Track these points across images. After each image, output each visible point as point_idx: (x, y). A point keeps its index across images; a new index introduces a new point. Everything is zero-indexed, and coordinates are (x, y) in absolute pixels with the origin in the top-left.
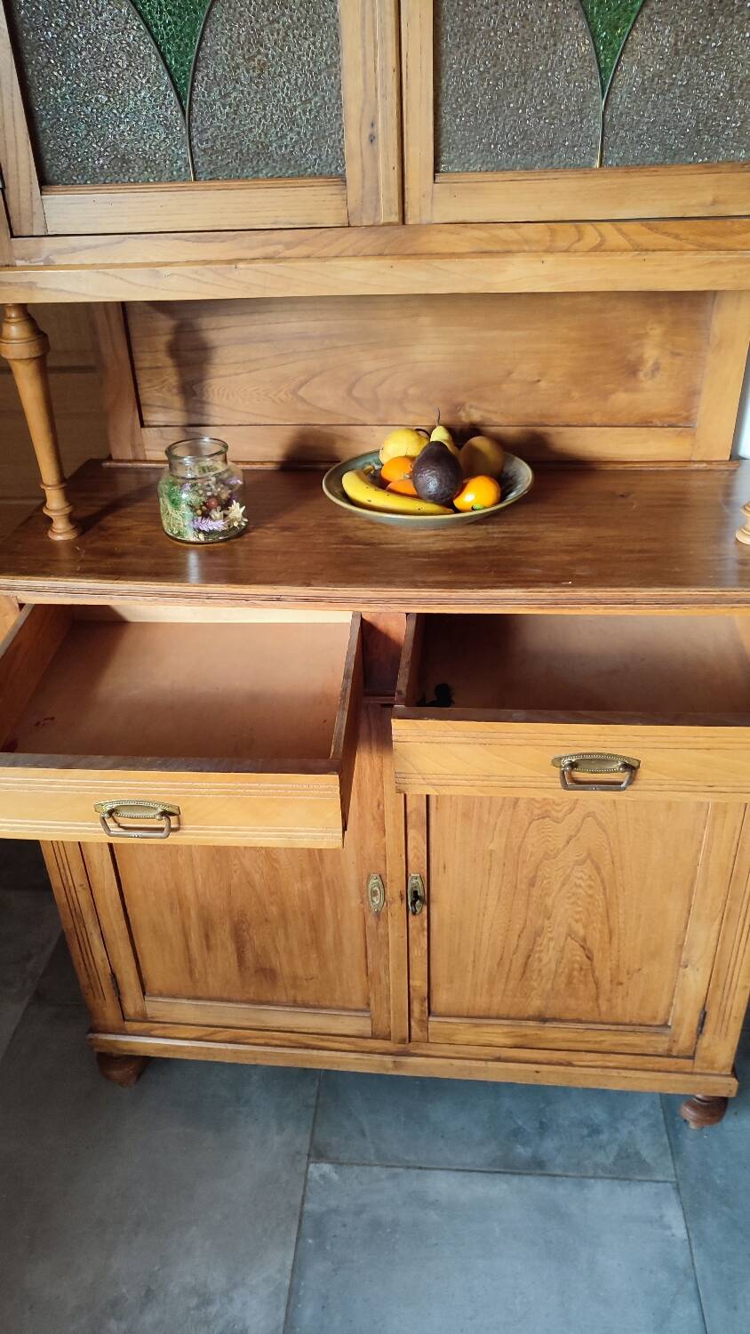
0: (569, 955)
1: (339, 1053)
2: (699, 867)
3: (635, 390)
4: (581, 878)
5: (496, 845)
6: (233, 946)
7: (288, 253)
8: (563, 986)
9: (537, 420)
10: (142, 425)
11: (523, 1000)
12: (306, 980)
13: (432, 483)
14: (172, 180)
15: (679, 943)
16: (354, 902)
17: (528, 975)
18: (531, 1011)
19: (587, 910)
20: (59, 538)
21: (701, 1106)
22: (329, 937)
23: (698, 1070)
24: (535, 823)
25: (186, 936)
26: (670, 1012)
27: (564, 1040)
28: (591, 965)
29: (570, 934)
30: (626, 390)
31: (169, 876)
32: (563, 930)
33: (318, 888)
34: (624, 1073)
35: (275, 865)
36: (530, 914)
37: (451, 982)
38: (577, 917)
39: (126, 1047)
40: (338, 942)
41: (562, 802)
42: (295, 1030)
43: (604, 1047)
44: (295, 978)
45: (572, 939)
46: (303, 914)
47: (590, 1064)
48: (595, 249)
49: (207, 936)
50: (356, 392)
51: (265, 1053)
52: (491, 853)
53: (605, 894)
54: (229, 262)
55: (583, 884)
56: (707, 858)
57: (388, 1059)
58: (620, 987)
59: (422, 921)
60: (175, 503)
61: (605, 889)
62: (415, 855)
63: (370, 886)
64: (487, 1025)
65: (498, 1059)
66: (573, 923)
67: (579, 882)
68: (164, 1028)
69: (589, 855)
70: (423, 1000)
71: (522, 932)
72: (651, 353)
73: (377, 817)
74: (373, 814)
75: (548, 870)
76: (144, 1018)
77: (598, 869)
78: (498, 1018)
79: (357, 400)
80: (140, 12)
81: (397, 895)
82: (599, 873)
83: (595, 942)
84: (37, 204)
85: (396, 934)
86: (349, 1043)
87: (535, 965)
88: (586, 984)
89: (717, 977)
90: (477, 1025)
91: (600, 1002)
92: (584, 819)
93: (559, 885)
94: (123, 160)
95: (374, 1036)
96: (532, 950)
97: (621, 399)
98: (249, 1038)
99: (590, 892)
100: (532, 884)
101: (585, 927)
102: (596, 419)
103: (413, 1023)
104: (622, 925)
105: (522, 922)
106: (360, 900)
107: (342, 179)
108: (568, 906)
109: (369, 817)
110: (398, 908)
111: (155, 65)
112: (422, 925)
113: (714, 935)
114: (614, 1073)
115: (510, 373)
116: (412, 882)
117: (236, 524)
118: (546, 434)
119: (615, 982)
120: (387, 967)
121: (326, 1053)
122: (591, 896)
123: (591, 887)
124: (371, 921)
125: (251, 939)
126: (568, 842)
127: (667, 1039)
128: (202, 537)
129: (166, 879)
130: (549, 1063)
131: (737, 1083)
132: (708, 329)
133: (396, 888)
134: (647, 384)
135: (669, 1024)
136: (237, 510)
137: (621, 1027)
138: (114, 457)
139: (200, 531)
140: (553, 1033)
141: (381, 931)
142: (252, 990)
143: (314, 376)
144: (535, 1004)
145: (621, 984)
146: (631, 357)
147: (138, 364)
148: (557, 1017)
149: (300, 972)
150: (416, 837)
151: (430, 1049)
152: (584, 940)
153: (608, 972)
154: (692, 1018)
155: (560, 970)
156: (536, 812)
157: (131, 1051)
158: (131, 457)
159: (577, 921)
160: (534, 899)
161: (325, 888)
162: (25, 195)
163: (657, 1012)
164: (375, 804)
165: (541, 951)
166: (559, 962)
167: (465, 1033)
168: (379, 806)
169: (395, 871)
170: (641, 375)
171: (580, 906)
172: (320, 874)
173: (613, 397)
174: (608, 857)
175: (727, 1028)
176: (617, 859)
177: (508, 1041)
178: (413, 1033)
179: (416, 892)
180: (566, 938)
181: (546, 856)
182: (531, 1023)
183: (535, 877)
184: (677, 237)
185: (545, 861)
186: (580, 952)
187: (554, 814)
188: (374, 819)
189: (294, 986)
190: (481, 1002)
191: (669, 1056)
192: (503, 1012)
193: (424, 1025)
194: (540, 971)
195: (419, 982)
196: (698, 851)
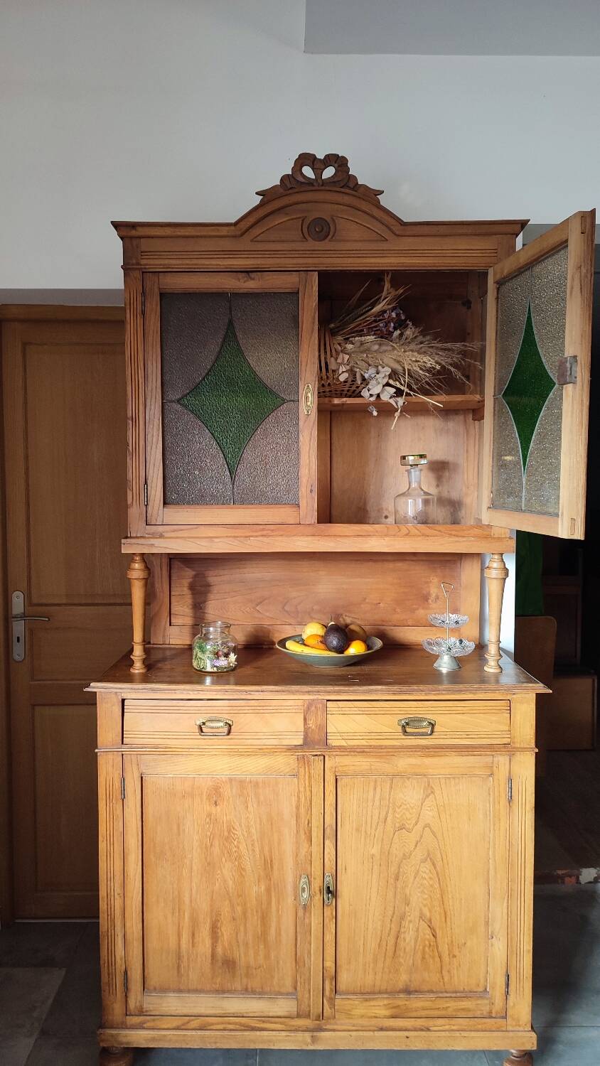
0: (422, 934)
1: (274, 1032)
2: (490, 861)
3: (427, 609)
4: (425, 872)
5: (375, 850)
6: (210, 942)
7: (272, 534)
8: (420, 961)
9: (380, 623)
10: (170, 625)
11: (395, 975)
12: (256, 969)
13: (334, 641)
14: (223, 504)
15: (487, 920)
16: (290, 900)
17: (397, 952)
18: (401, 985)
19: (431, 897)
20: (137, 671)
21: (517, 1061)
22: (273, 931)
23: (510, 1028)
24: (396, 833)
25: (179, 936)
26: (487, 980)
27: (424, 1009)
28: (436, 942)
29: (422, 917)
30: (423, 608)
31: (175, 886)
32: (417, 914)
33: (268, 890)
34: (464, 1034)
35: (244, 873)
36: (397, 902)
37: (350, 963)
38: (425, 902)
39: (124, 1040)
40: (279, 933)
41: (412, 818)
42: (245, 1015)
43: (449, 1012)
44: (248, 967)
45: (423, 920)
46: (257, 912)
47: (441, 1028)
48: (407, 535)
49: (193, 935)
50: (286, 608)
51: (223, 1037)
52: (373, 856)
53: (440, 883)
54: (246, 537)
55: (426, 877)
56: (494, 852)
57: (307, 1035)
58: (455, 959)
59: (332, 910)
60: (203, 652)
61: (439, 879)
62: (329, 858)
63: (301, 886)
64: (374, 999)
65: (382, 1029)
66: (423, 908)
67: (424, 875)
68: (154, 1020)
69: (429, 855)
70: (331, 980)
71: (392, 917)
72: (434, 591)
73: (307, 832)
74: (305, 831)
75: (406, 868)
76: (141, 1012)
77: (434, 864)
78: (380, 992)
79: (287, 612)
80: (218, 443)
81: (317, 889)
82: (435, 868)
83: (437, 924)
84: (161, 512)
85: (317, 922)
86: (281, 1023)
87: (402, 944)
88: (434, 961)
89: (511, 946)
90: (366, 1000)
91: (443, 972)
92: (424, 829)
93: (413, 878)
94: (202, 496)
95: (299, 1016)
96: (399, 932)
97: (421, 612)
98: (213, 1024)
99: (431, 883)
100: (397, 879)
101: (430, 911)
102: (410, 623)
103: (325, 1001)
104: (451, 908)
105: (392, 909)
106: (293, 898)
107: (298, 506)
108: (419, 894)
109: (302, 832)
110: (318, 899)
111: (222, 461)
112: (332, 914)
113: (505, 911)
114: (457, 1034)
115: (365, 599)
116: (327, 879)
117: (231, 665)
118: (385, 630)
119: (451, 956)
120: (310, 952)
121: (265, 1033)
122: (432, 886)
123: (431, 878)
124: (301, 913)
125: (223, 935)
126: (416, 846)
127: (486, 1002)
128: (215, 669)
129: (173, 888)
130: (415, 1030)
131: (536, 1036)
132: (460, 580)
133: (317, 884)
134: (434, 606)
135: (488, 990)
136: (233, 657)
137: (458, 994)
138: (152, 642)
139: (215, 666)
140: (416, 1003)
141: (307, 921)
142: (219, 980)
143: (265, 599)
144: (403, 979)
145: (454, 956)
146: (425, 592)
147: (172, 593)
148: (418, 989)
149: (252, 963)
150: (329, 844)
151: (336, 1024)
152: (430, 921)
153: (447, 946)
154: (501, 981)
155: (417, 947)
156: (397, 825)
157: (128, 1043)
158: (161, 643)
159: (425, 906)
160: (399, 890)
161: (273, 889)
162: (156, 508)
163: (480, 981)
164: (307, 822)
165: (405, 932)
166: (416, 941)
167: (360, 1008)
168: (308, 824)
169: (316, 870)
170: (430, 601)
171: (426, 894)
172: (270, 879)
173: (417, 612)
174: (439, 856)
175: (523, 987)
176: (444, 857)
177: (387, 1013)
178: (324, 1011)
179: (329, 887)
180: (419, 921)
181: (405, 857)
182: (402, 995)
183: (398, 873)
184: (440, 531)
185: (404, 861)
186: (428, 931)
187: (407, 826)
188: (305, 833)
189: (248, 975)
190: (369, 980)
191: (491, 1017)
192: (383, 988)
193: (332, 1001)
194: (405, 949)
195: (329, 964)
196: (489, 849)
